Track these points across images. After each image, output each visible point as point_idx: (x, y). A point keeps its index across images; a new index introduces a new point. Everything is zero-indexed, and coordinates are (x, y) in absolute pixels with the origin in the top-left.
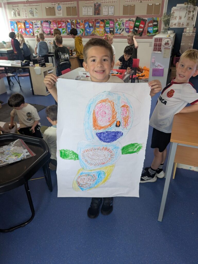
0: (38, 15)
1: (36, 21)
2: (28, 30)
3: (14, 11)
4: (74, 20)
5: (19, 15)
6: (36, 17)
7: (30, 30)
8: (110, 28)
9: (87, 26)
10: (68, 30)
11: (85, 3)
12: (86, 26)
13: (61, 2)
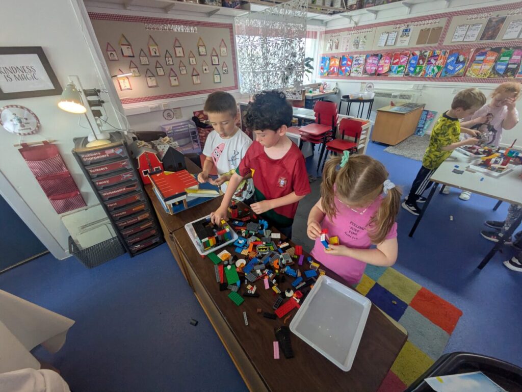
0: (364, 46)
1: (359, 56)
2: (343, 68)
3: (332, 42)
4: (429, 51)
5: (337, 47)
6: (360, 49)
7: (347, 68)
8: (508, 64)
9: (453, 61)
10: (409, 67)
11: (467, 19)
12: (448, 61)
13: (415, 22)
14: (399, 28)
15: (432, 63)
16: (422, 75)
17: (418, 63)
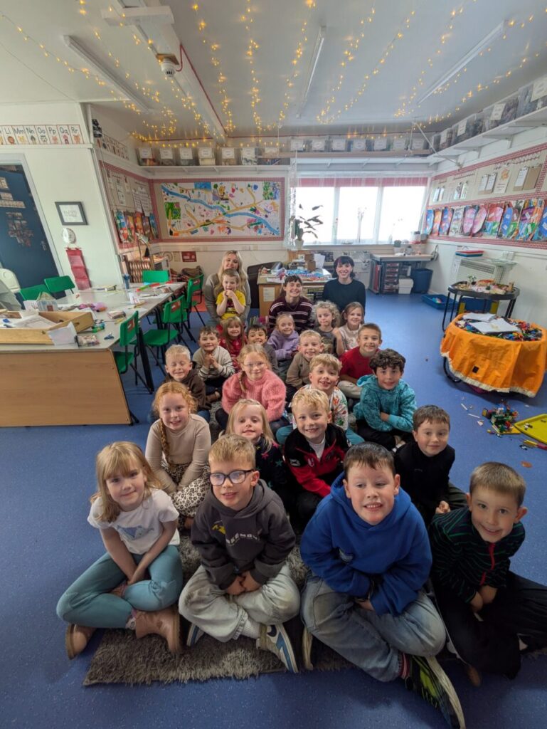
0: (466, 195)
1: (459, 208)
4: (524, 201)
6: (462, 198)
10: (503, 225)
12: (545, 216)
13: (515, 158)
14: (500, 167)
15: (526, 219)
16: (513, 237)
17: (513, 220)
